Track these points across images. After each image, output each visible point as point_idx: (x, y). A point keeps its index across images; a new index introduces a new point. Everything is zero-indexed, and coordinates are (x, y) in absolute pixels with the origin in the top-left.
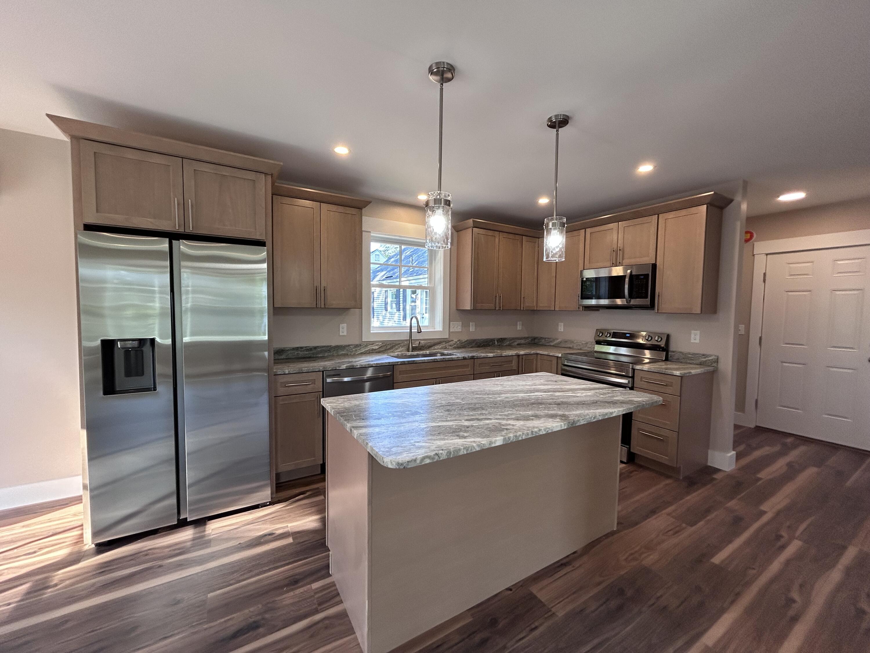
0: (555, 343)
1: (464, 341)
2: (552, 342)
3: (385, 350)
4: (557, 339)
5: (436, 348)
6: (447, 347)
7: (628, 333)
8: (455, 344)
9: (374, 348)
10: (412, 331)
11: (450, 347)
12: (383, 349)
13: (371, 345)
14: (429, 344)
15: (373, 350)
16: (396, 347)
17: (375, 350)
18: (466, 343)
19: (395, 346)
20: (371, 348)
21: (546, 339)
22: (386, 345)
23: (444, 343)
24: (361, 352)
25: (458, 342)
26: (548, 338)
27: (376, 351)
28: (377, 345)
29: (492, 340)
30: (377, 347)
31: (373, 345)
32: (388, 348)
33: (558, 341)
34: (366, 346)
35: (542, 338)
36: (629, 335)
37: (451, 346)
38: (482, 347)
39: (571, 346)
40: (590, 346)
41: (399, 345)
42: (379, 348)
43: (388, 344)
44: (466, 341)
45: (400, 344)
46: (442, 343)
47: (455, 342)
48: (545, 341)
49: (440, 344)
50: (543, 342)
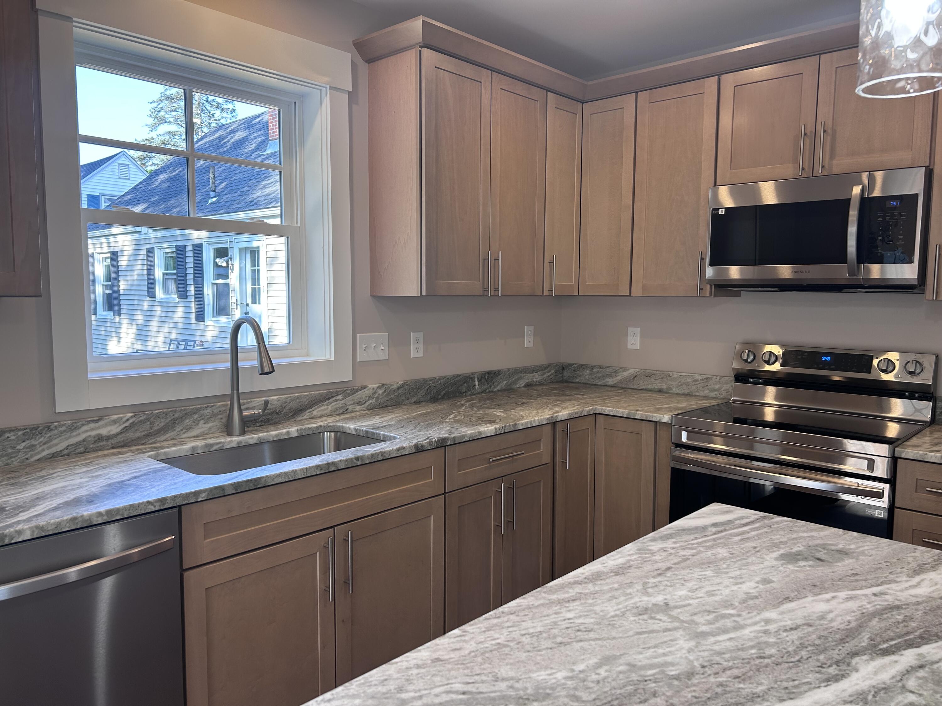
0: (619, 378)
1: (395, 387)
2: (610, 376)
3: (146, 436)
4: (625, 369)
5: (315, 413)
6: (350, 408)
7: (826, 354)
8: (370, 397)
9: (104, 432)
10: (241, 364)
11: (358, 408)
12: (138, 434)
13: (92, 425)
14: (294, 405)
15: (100, 438)
16: (187, 422)
17: (108, 438)
18: (400, 391)
19: (182, 419)
20: (93, 433)
21: (595, 370)
22: (147, 420)
23: (340, 397)
24: (53, 450)
25: (380, 392)
26: (600, 367)
27: (115, 440)
28: (115, 422)
29: (467, 379)
30: (114, 429)
31: (101, 423)
32: (156, 428)
33: (626, 374)
34: (72, 428)
35: (582, 367)
36: (828, 359)
37: (359, 403)
38: (443, 398)
39: (664, 387)
40: (717, 387)
41: (196, 416)
42: (121, 433)
43: (158, 416)
44: (403, 386)
45: (198, 410)
46: (334, 399)
47: (371, 390)
48: (591, 374)
49: (329, 399)
50: (587, 377)
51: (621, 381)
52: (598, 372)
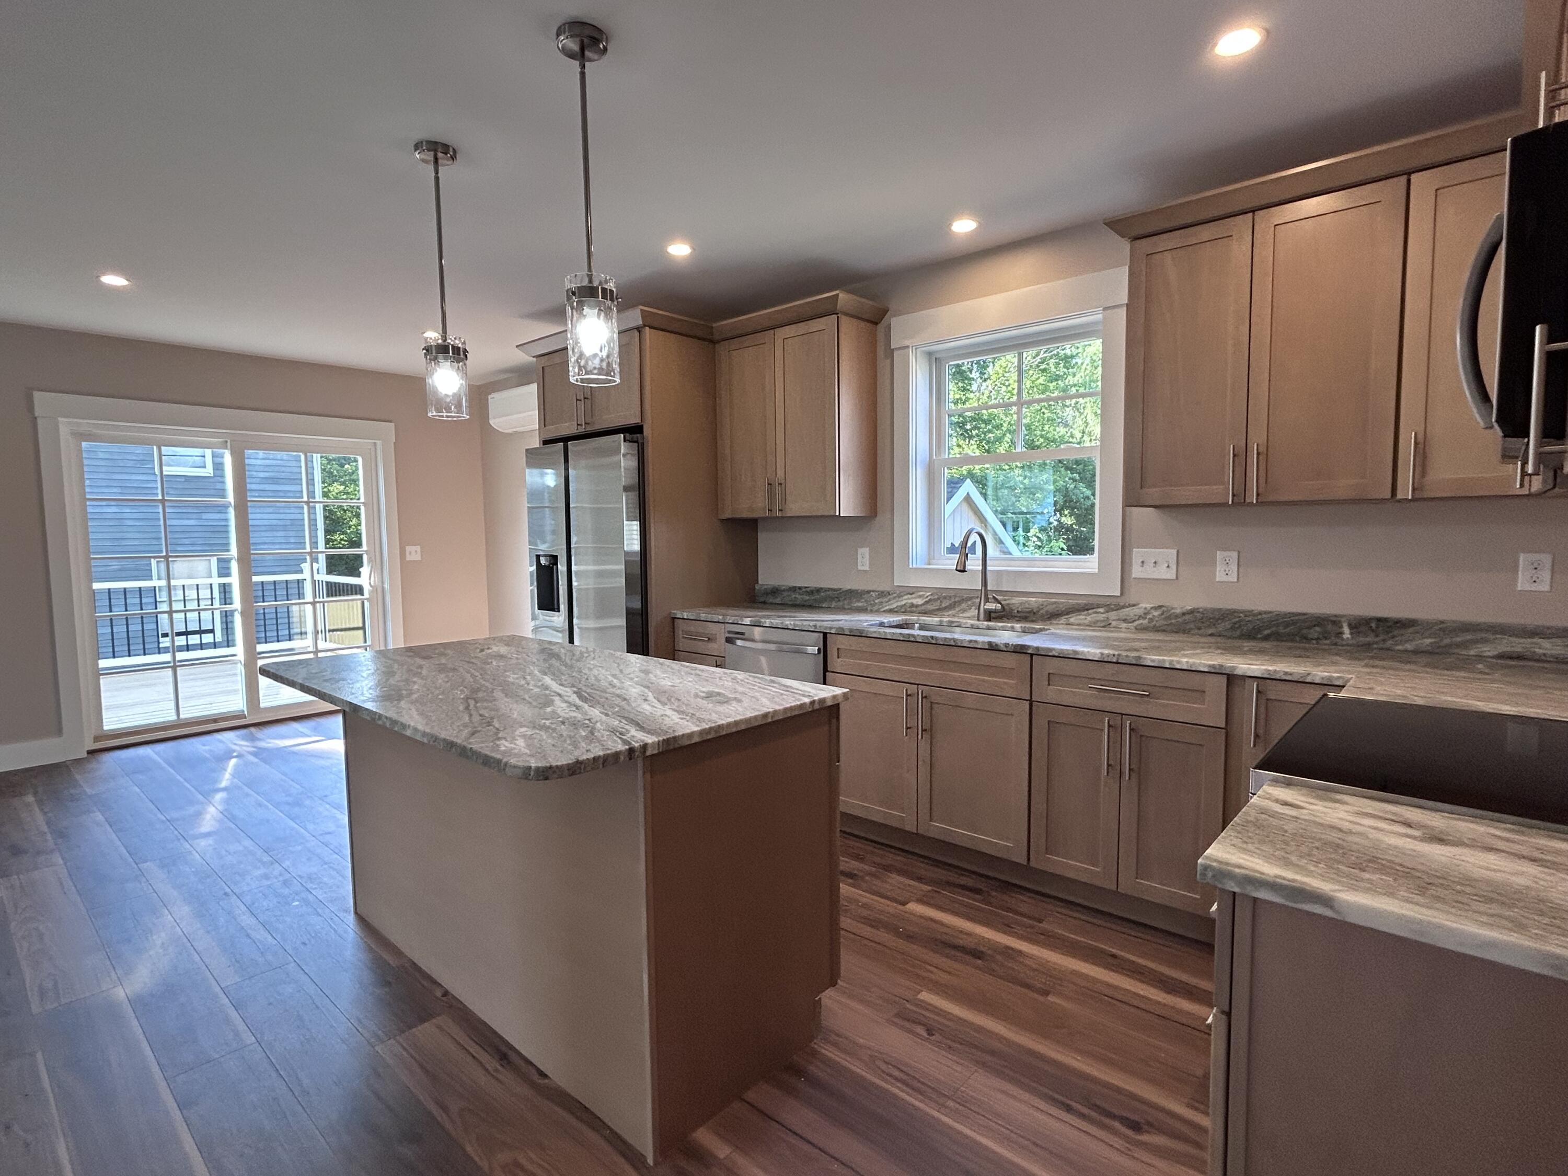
3: (938, 610)
5: (1072, 620)
6: (1114, 623)
9: (915, 601)
11: (1124, 625)
13: (910, 596)
14: (1051, 608)
15: (912, 605)
16: (964, 605)
17: (917, 606)
19: (960, 602)
20: (910, 601)
22: (938, 599)
23: (1101, 610)
24: (891, 607)
27: (919, 609)
28: (920, 597)
30: (920, 601)
31: (913, 596)
32: (943, 605)
34: (900, 596)
37: (1125, 621)
38: (1266, 638)
42: (923, 604)
43: (945, 598)
46: (1094, 610)
47: (1142, 610)
49: (1088, 610)
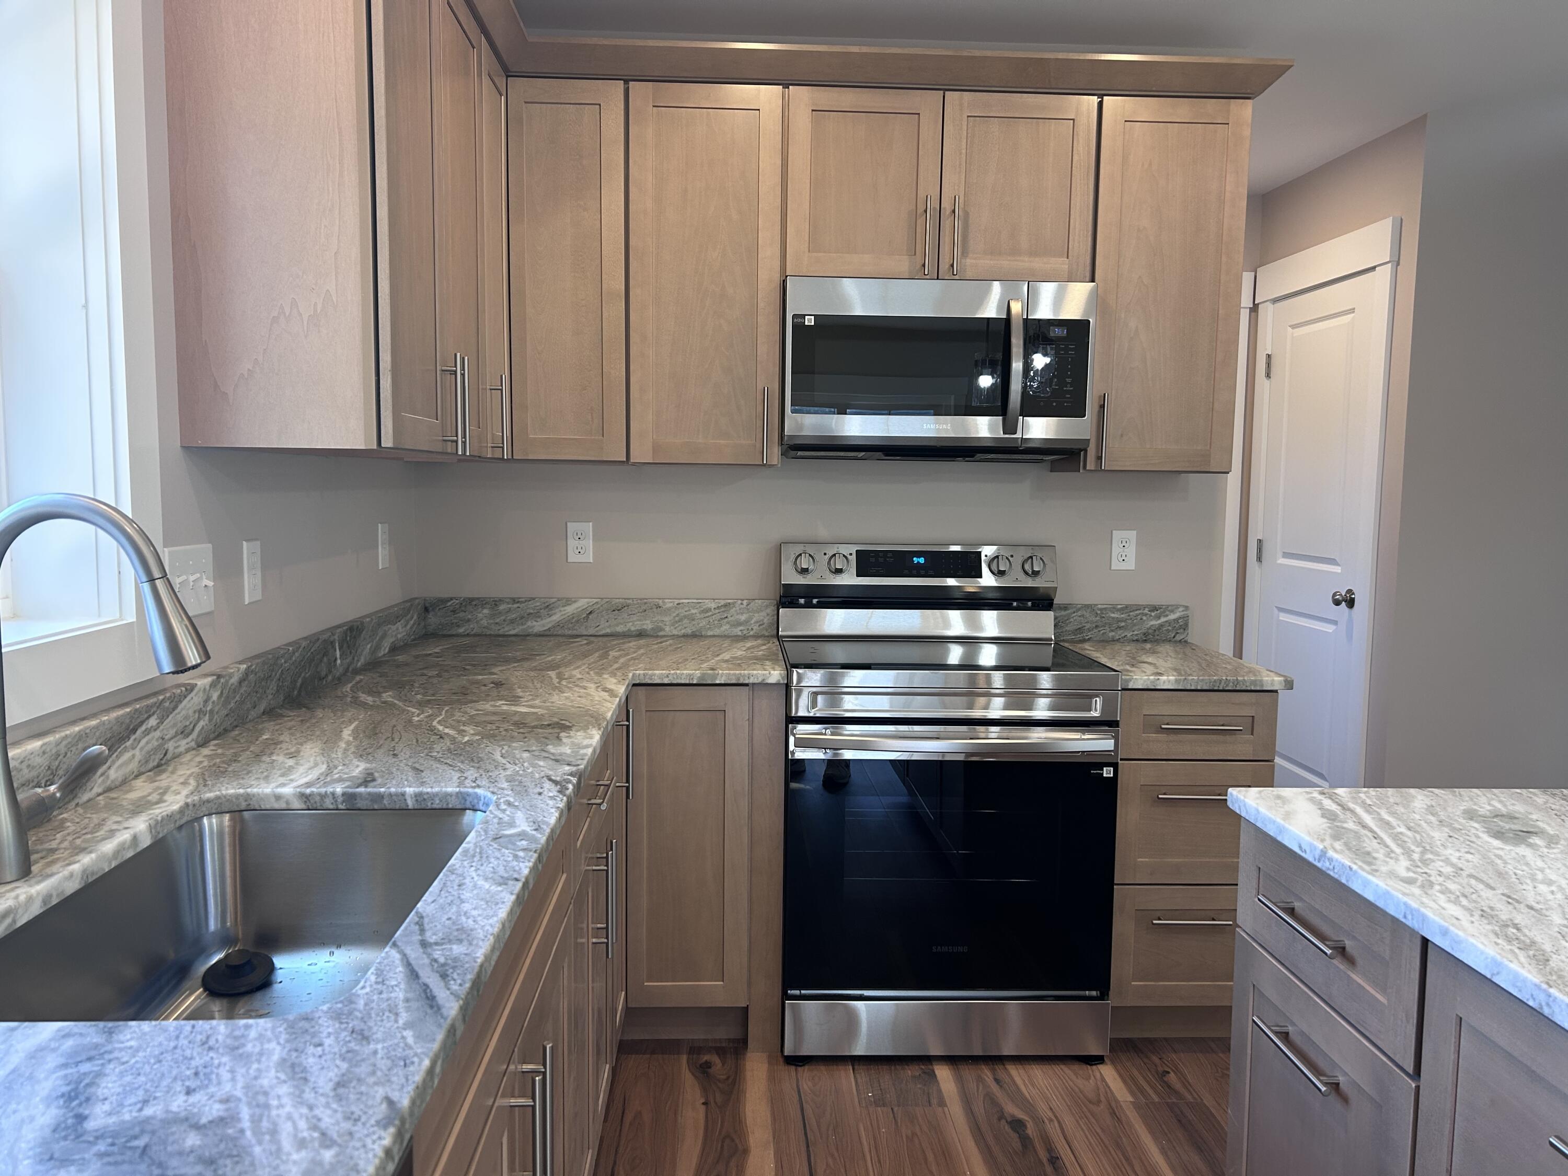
0: (556, 618)
1: (236, 679)
2: (536, 615)
4: (569, 601)
5: (112, 773)
6: (171, 746)
7: (919, 554)
8: (201, 713)
11: (183, 744)
18: (243, 689)
21: (502, 607)
23: (153, 722)
25: (215, 696)
26: (514, 601)
29: (327, 647)
33: (570, 609)
35: (471, 603)
36: (922, 560)
37: (184, 733)
38: (300, 696)
39: (648, 625)
40: (743, 618)
44: (246, 675)
46: (143, 728)
47: (201, 694)
48: (492, 616)
49: (134, 731)
50: (484, 622)
51: (558, 625)
52: (510, 610)
